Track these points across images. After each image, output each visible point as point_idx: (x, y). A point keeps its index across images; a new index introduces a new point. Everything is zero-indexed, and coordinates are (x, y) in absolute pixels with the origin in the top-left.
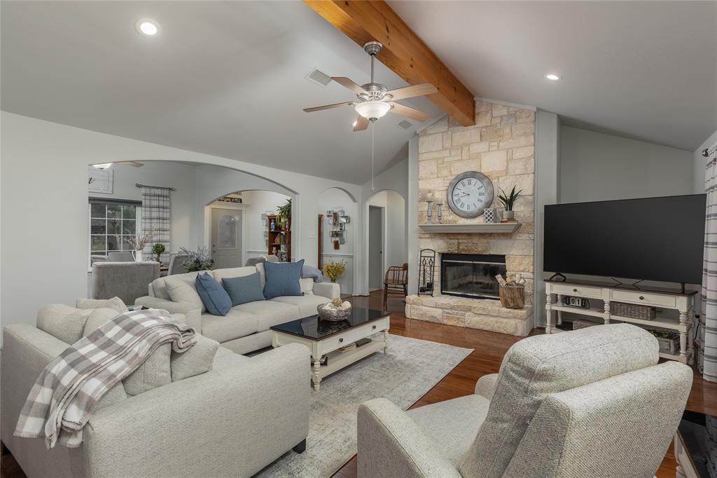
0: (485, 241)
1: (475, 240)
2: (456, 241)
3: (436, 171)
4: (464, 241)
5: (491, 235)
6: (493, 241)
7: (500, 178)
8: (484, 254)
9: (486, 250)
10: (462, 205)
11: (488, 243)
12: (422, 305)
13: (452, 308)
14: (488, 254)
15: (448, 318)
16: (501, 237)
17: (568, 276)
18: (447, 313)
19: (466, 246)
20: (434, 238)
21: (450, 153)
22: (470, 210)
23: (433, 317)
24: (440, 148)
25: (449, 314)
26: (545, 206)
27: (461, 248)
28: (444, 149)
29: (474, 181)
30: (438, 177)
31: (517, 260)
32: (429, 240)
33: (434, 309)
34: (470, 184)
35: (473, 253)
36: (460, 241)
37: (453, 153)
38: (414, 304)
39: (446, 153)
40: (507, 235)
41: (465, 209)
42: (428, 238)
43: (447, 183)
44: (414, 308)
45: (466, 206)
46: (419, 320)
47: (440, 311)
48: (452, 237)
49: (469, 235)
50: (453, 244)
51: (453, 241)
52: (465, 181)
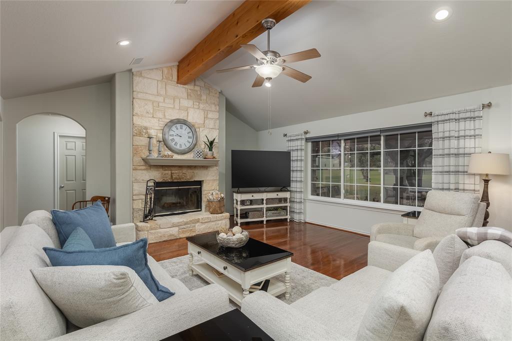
0: (191, 171)
1: (184, 171)
2: (170, 172)
3: (152, 112)
4: (176, 172)
5: (195, 167)
6: (196, 171)
7: (200, 128)
8: (191, 180)
9: (192, 177)
10: (176, 144)
11: (193, 172)
12: (160, 228)
13: (186, 223)
14: (193, 180)
15: (183, 232)
16: (202, 169)
17: (241, 189)
18: (182, 229)
19: (178, 175)
20: (151, 169)
21: (164, 100)
22: (182, 148)
23: (171, 235)
24: (155, 92)
25: (184, 228)
26: (232, 150)
27: (174, 177)
28: (158, 95)
29: (184, 127)
30: (153, 117)
31: (211, 183)
32: (145, 172)
33: (172, 229)
34: (181, 128)
35: (183, 180)
36: (173, 172)
37: (167, 101)
38: (152, 229)
39: (161, 99)
40: (205, 167)
41: (178, 147)
42: (144, 170)
43: (162, 124)
44: (151, 233)
45: (178, 145)
46: (156, 243)
47: (176, 229)
48: (167, 169)
49: (181, 167)
50: (168, 174)
51: (167, 172)
52: (178, 126)
